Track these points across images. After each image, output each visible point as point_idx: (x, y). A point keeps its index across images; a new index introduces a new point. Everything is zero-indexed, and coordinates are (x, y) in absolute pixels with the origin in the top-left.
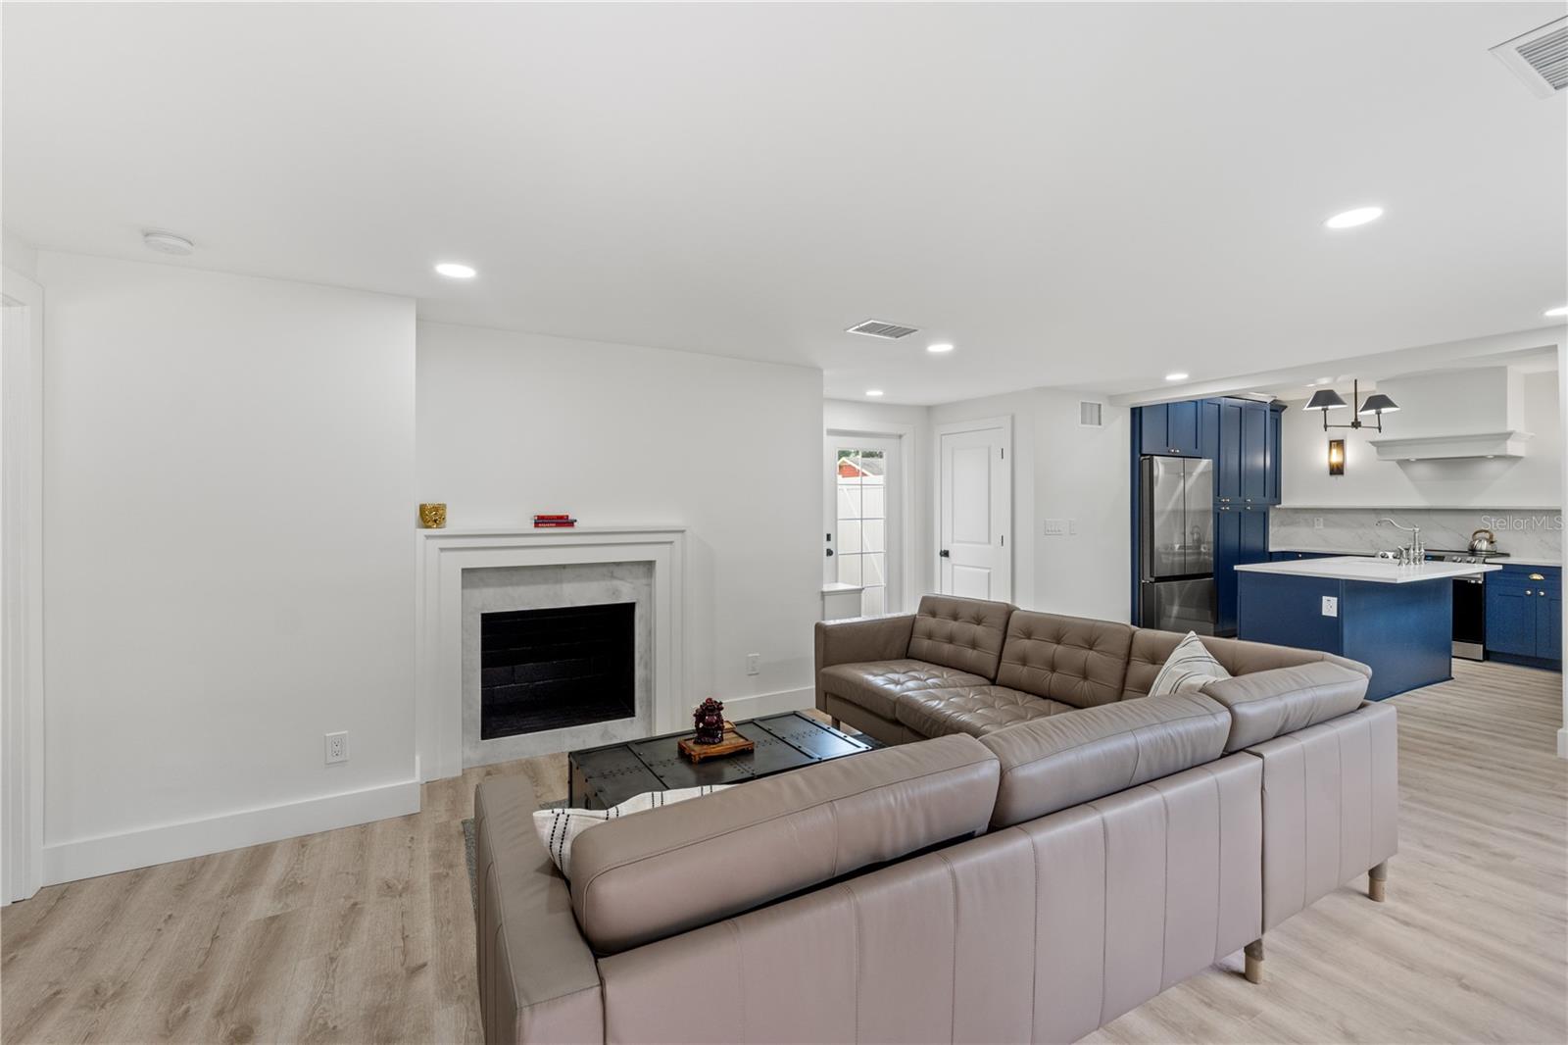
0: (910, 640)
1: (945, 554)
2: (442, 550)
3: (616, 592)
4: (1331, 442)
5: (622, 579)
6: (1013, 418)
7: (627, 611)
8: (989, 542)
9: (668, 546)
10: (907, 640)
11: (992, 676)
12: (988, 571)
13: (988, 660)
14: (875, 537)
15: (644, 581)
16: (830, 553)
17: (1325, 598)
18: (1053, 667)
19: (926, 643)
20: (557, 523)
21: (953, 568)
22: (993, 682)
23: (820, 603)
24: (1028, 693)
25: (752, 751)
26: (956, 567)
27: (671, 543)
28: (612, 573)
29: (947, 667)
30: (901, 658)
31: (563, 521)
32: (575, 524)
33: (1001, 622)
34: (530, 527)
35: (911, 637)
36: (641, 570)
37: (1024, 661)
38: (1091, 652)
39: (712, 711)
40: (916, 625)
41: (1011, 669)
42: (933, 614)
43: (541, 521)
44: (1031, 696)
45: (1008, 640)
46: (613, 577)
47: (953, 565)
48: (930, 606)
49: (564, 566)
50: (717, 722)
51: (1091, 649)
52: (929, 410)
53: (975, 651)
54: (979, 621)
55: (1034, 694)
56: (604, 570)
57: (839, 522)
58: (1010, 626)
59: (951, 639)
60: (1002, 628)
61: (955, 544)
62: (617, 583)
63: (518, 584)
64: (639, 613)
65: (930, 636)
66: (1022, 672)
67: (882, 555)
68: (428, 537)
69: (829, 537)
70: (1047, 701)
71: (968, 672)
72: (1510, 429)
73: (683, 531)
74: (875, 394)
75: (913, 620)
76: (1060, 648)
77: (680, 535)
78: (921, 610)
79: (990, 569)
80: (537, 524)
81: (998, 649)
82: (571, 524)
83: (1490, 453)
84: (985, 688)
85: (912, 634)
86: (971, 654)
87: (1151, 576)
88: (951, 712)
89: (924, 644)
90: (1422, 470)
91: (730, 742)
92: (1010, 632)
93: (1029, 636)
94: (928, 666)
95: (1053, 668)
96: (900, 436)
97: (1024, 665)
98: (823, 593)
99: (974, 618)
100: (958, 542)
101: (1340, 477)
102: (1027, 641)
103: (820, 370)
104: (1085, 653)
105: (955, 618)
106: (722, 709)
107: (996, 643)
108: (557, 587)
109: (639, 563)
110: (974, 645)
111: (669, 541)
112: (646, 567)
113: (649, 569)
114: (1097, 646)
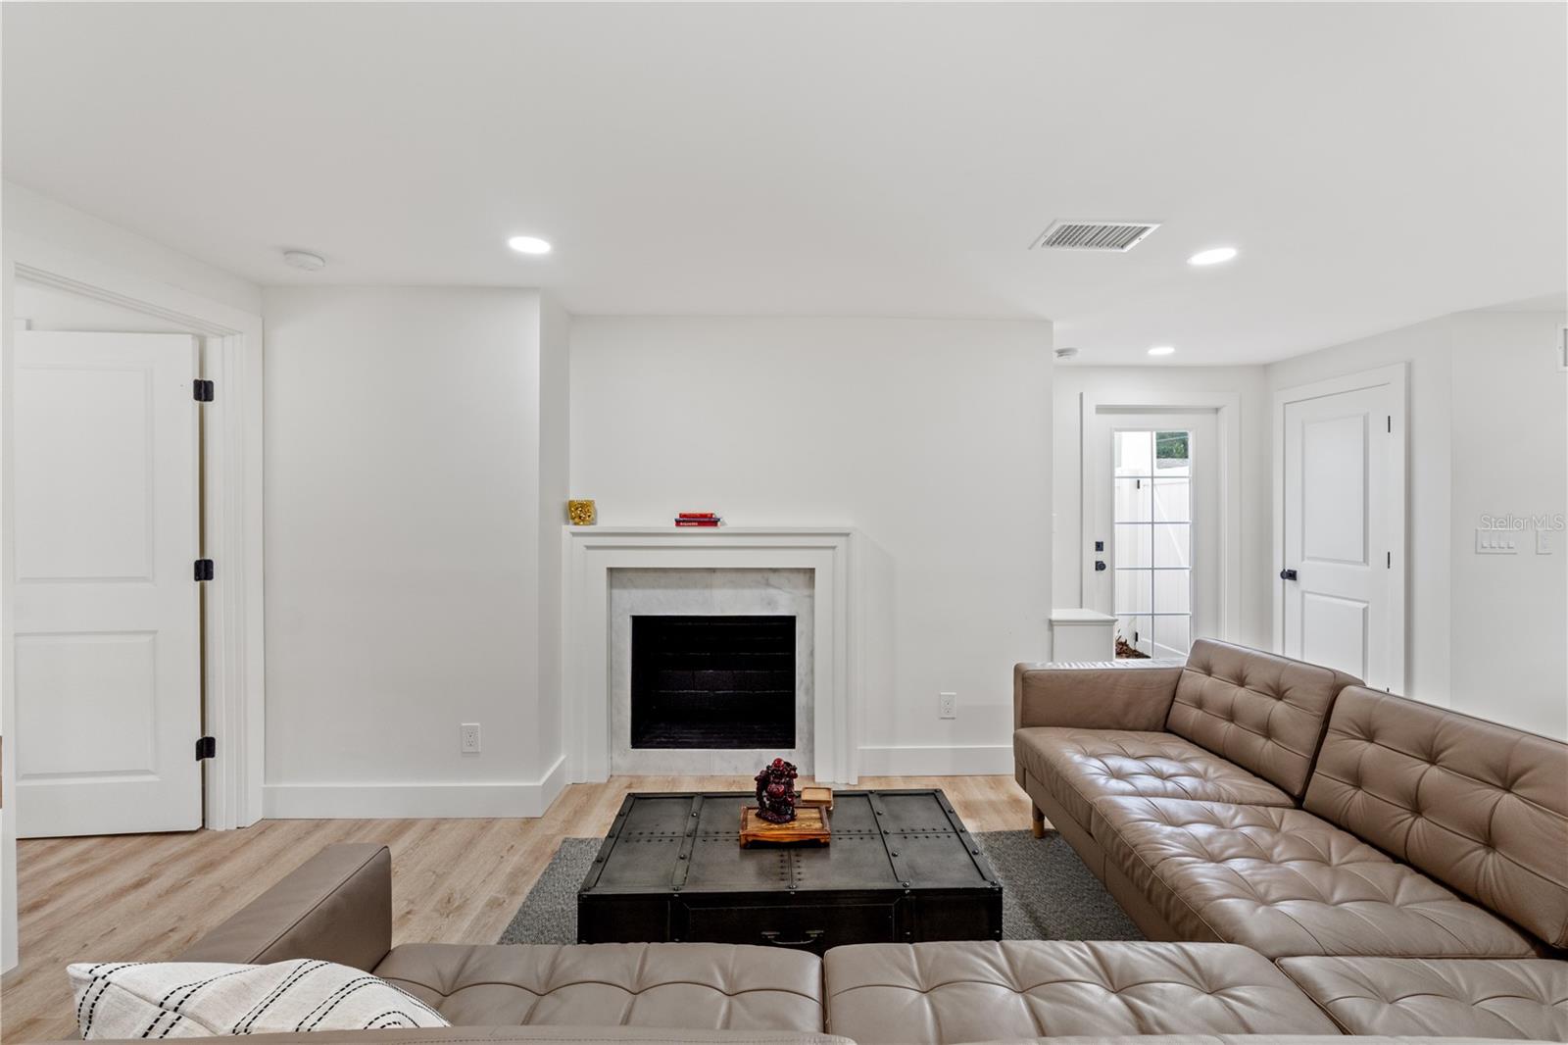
0: (1172, 704)
1: (1291, 575)
2: (588, 548)
3: (771, 603)
5: (780, 588)
6: (1409, 368)
7: (786, 625)
8: (1366, 560)
9: (829, 552)
10: (1166, 704)
11: (1297, 792)
12: (1365, 605)
13: (1293, 765)
14: (1176, 545)
15: (806, 592)
16: (1100, 566)
18: (1416, 806)
19: (1192, 714)
20: (698, 522)
21: (1303, 597)
22: (1298, 802)
23: (1046, 633)
24: (1362, 839)
25: (826, 845)
26: (1307, 595)
27: (834, 548)
28: (767, 580)
29: (1223, 758)
30: (1155, 730)
31: (708, 521)
32: (720, 523)
33: (1317, 698)
34: (672, 527)
35: (1173, 701)
36: (801, 578)
37: (1358, 780)
38: (1507, 797)
39: (782, 776)
40: (1182, 684)
41: (1326, 785)
42: (1208, 671)
43: (684, 520)
44: (1365, 847)
45: (1330, 736)
46: (768, 585)
47: (1303, 593)
48: (1205, 658)
49: (713, 570)
50: (784, 792)
51: (1508, 790)
52: (1266, 369)
53: (1270, 743)
54: (1279, 694)
55: (1374, 845)
56: (758, 577)
57: (1116, 526)
58: (1334, 711)
59: (1231, 715)
60: (1320, 714)
61: (1306, 562)
62: (772, 592)
63: (666, 587)
64: (800, 628)
65: (1200, 704)
66: (1356, 800)
67: (1187, 572)
68: (574, 534)
69: (1099, 546)
70: (1400, 866)
71: (1256, 775)
73: (847, 535)
74: (1161, 352)
75: (1178, 675)
76: (1434, 773)
77: (843, 539)
78: (1189, 662)
79: (1368, 602)
80: (678, 523)
81: (1310, 745)
82: (715, 523)
84: (1274, 813)
85: (1174, 696)
86: (1262, 747)
88: (1175, 851)
89: (1189, 715)
91: (806, 822)
92: (1334, 722)
93: (1370, 736)
94: (1191, 751)
95: (1417, 808)
96: (1217, 410)
97: (1357, 786)
98: (1050, 621)
99: (1271, 687)
100: (1309, 558)
102: (1366, 744)
103: (1051, 323)
104: (1491, 795)
105: (1241, 681)
106: (795, 776)
107: (1307, 734)
108: (707, 592)
109: (798, 570)
110: (1268, 731)
111: (833, 545)
112: (808, 576)
113: (810, 577)
114: (1521, 786)
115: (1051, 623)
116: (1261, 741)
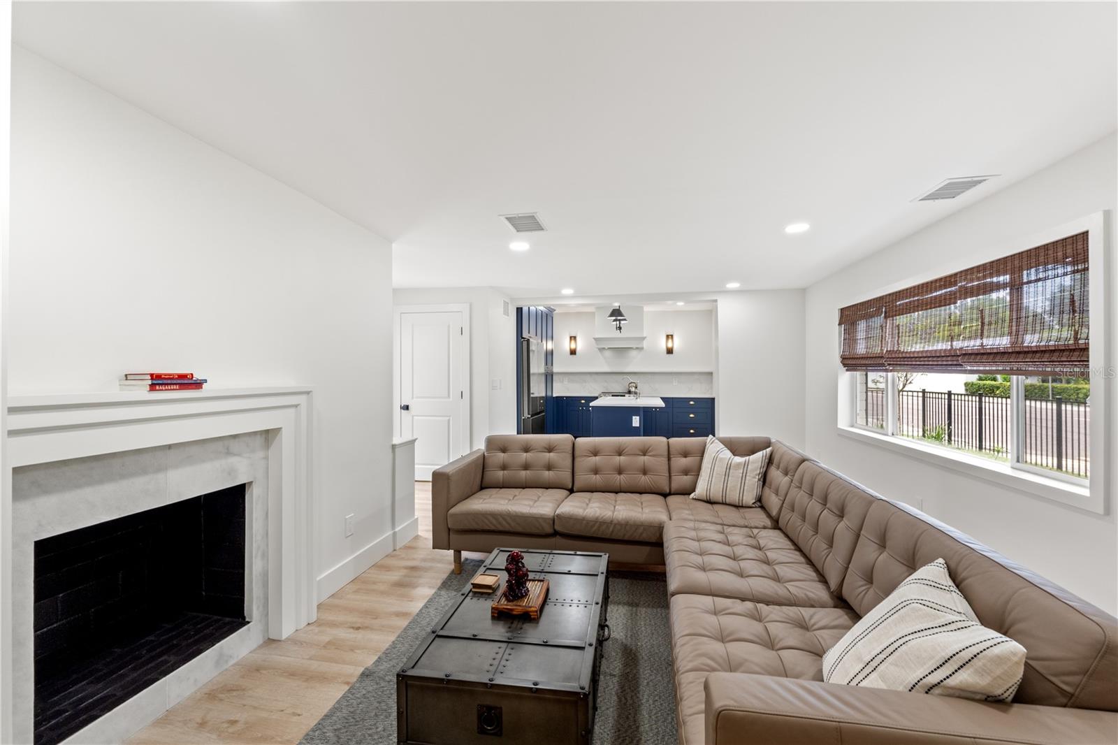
1: (407, 408)
3: (231, 472)
4: (571, 337)
5: (239, 455)
6: (471, 305)
7: (238, 496)
8: (449, 396)
9: (292, 410)
10: (481, 474)
11: (570, 487)
13: (565, 476)
15: (261, 454)
17: (634, 417)
19: (500, 474)
20: (178, 385)
21: (412, 418)
22: (572, 490)
23: (391, 455)
24: (603, 492)
26: (414, 417)
27: (296, 406)
28: (228, 449)
29: (526, 488)
31: (186, 382)
32: (205, 385)
33: (569, 447)
34: (143, 391)
35: (484, 472)
36: (262, 441)
37: (596, 471)
38: (646, 457)
40: (487, 461)
41: (583, 478)
42: (504, 450)
43: (158, 381)
45: (576, 459)
46: (229, 453)
48: (500, 444)
49: (170, 447)
51: (645, 455)
53: (551, 472)
55: (608, 492)
56: (219, 446)
59: (526, 467)
60: (571, 452)
61: (414, 400)
62: (233, 460)
64: (250, 496)
65: (503, 468)
66: (596, 479)
71: (549, 488)
72: (645, 336)
73: (308, 393)
75: (484, 458)
77: (307, 396)
78: (488, 448)
79: (450, 417)
80: (153, 387)
81: (570, 466)
82: (198, 385)
83: (634, 346)
84: (564, 496)
85: (484, 469)
86: (548, 475)
87: (529, 414)
89: (498, 475)
90: (608, 353)
92: (577, 453)
93: (595, 454)
95: (620, 472)
97: (596, 474)
99: (545, 448)
101: (574, 356)
102: (594, 457)
104: (641, 458)
105: (527, 450)
107: (566, 463)
108: (161, 476)
109: (255, 433)
110: (549, 467)
111: (296, 403)
112: (264, 436)
113: (266, 438)
114: (650, 452)
115: (394, 447)
116: (547, 473)
